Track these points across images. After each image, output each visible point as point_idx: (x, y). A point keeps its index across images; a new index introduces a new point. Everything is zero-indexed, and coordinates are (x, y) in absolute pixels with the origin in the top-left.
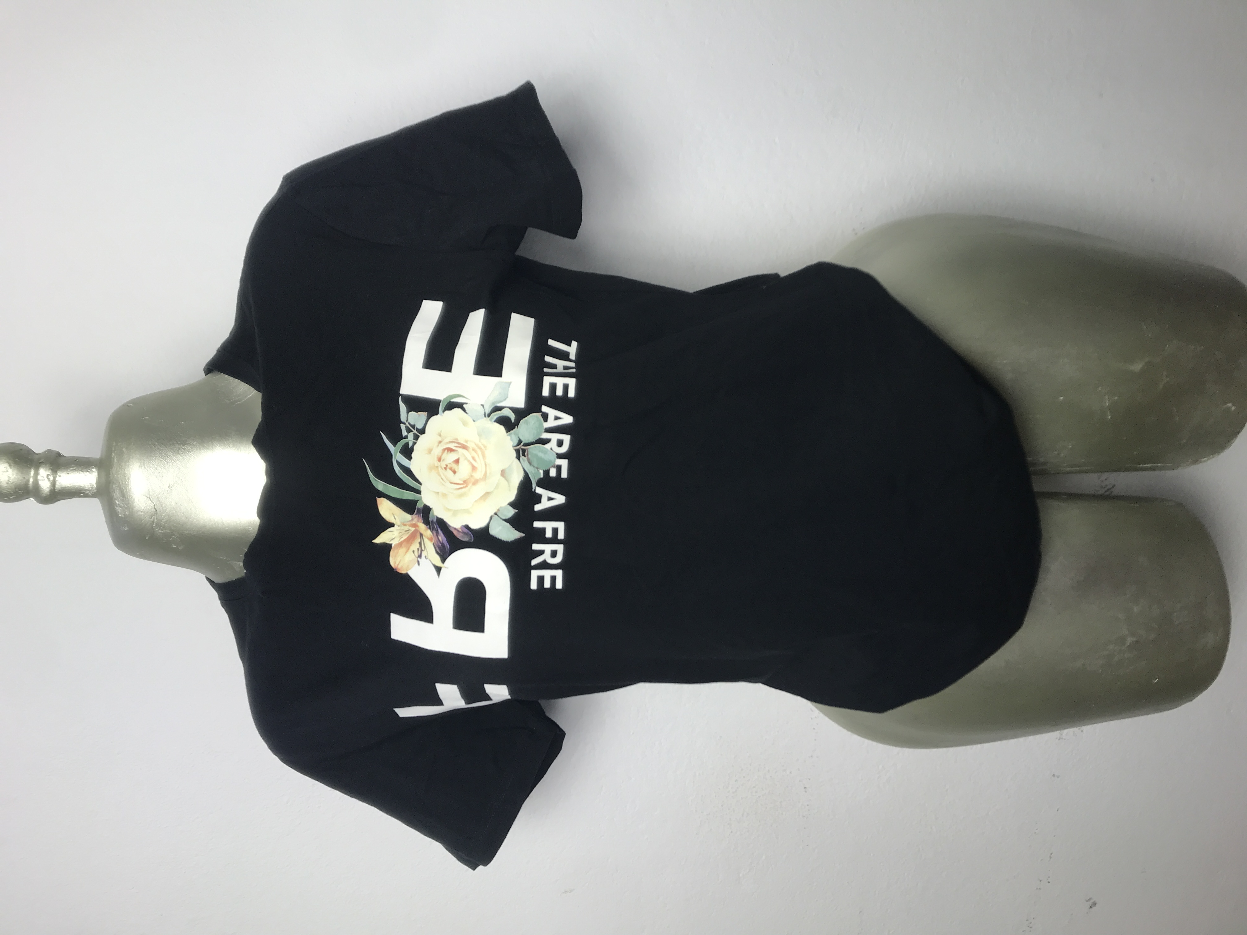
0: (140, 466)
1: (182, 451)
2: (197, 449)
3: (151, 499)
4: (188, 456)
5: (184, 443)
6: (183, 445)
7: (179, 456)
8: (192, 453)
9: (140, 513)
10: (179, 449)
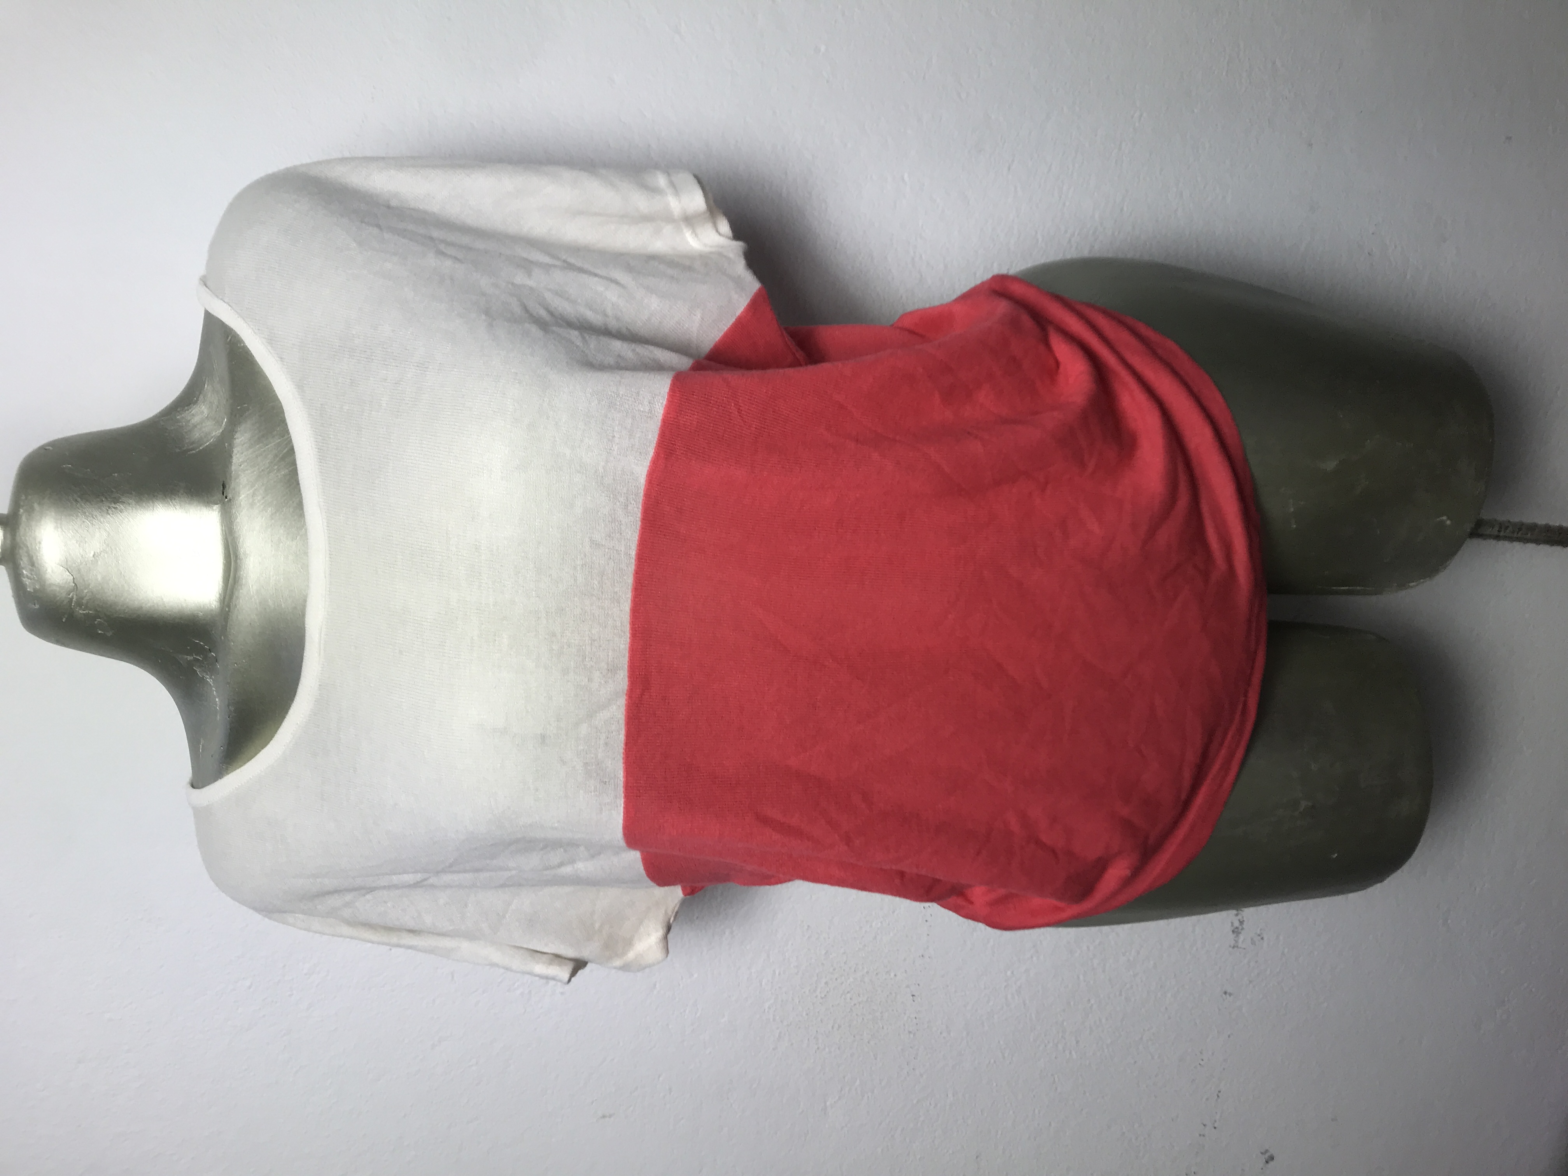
0: (56, 528)
1: (112, 511)
2: (133, 510)
3: (70, 570)
4: (120, 518)
5: (116, 501)
6: (115, 503)
7: (109, 516)
8: (125, 513)
9: (54, 588)
10: (109, 507)
